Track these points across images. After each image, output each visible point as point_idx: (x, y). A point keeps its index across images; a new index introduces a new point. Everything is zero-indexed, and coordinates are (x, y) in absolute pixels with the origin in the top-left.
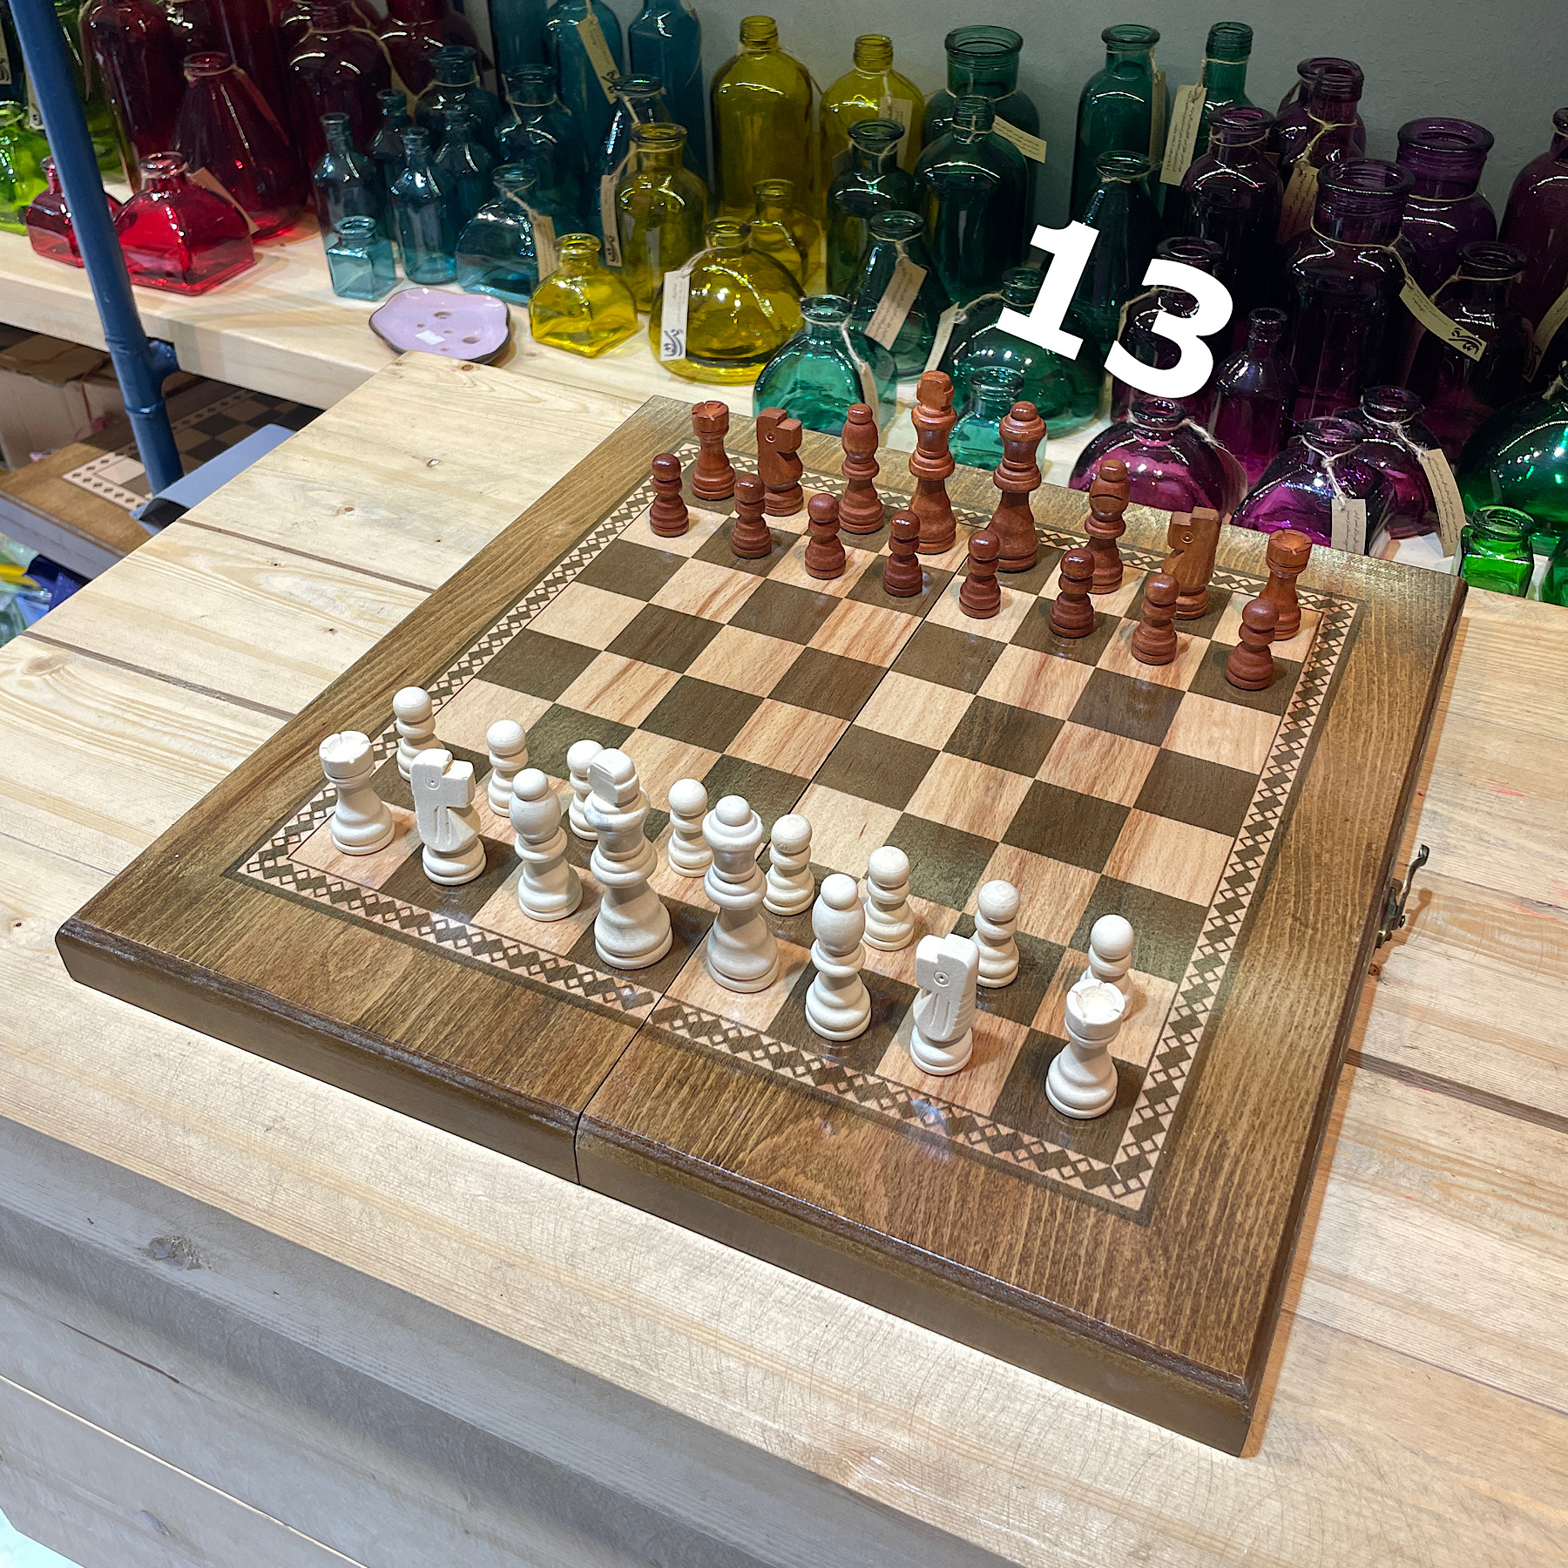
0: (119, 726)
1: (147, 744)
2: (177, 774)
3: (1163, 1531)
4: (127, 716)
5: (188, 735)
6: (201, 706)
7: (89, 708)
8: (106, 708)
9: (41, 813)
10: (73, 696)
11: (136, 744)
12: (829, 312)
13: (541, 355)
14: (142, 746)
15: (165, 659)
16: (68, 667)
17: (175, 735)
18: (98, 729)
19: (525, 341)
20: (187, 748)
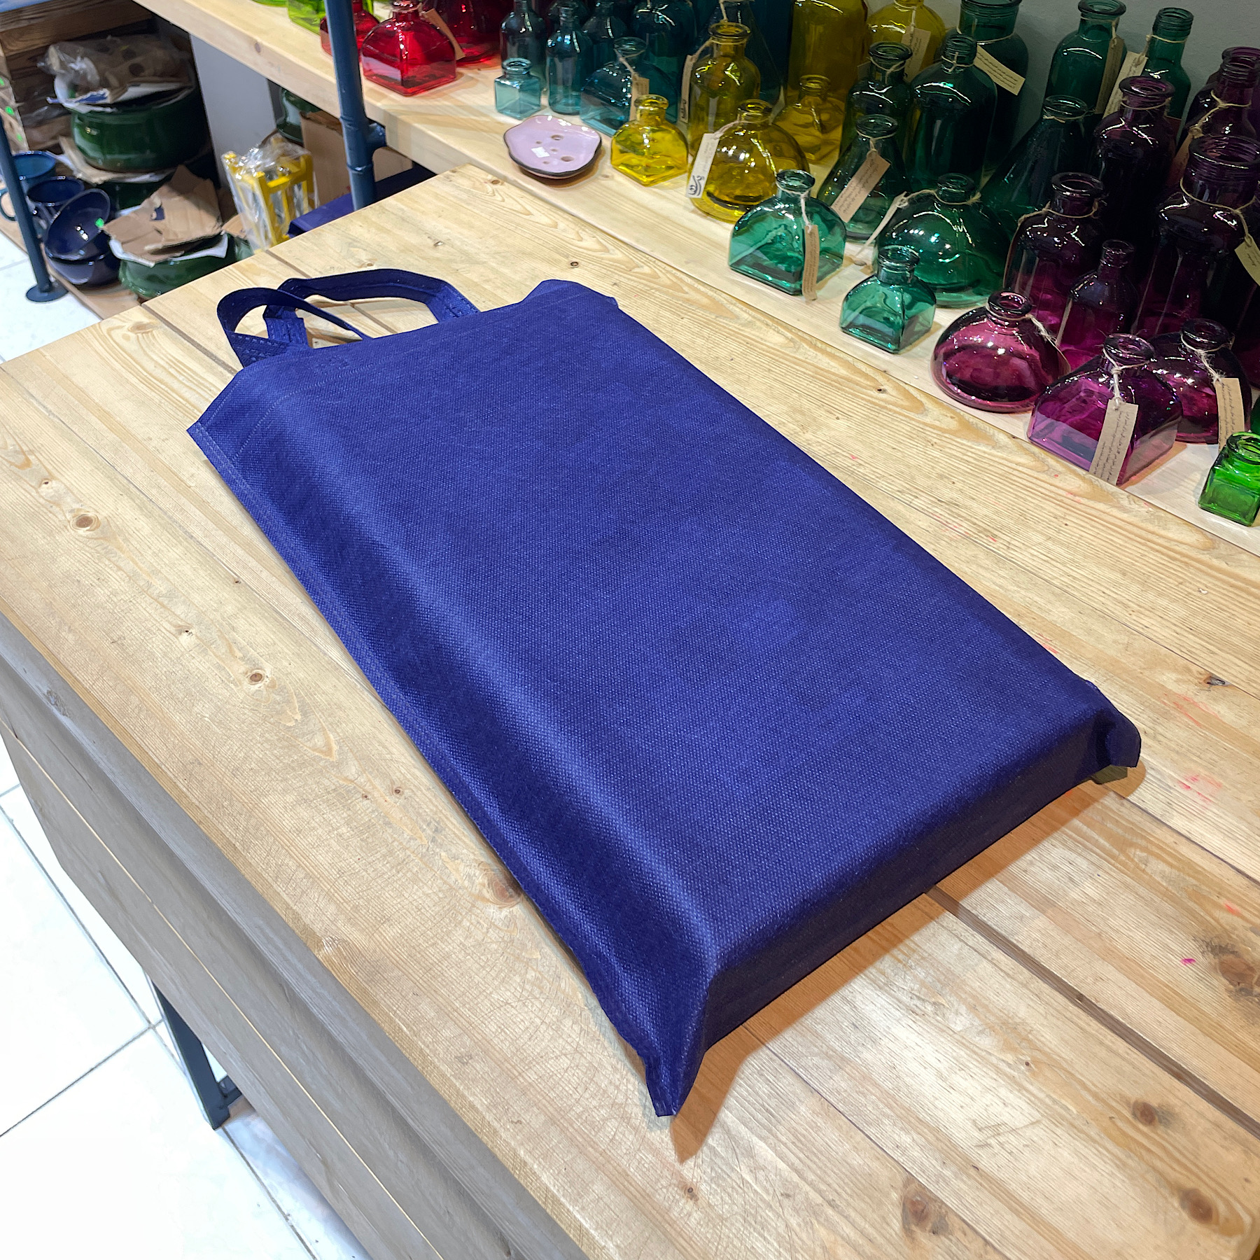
0: (163, 376)
1: (173, 390)
2: (179, 413)
3: (486, 1052)
4: (171, 370)
5: (199, 390)
6: (215, 374)
7: (152, 359)
8: (162, 363)
9: (93, 419)
10: (147, 349)
11: (166, 389)
12: (797, 184)
13: (612, 178)
14: (169, 391)
15: (210, 339)
16: (154, 332)
17: (191, 388)
18: (150, 375)
19: (606, 166)
20: (192, 400)
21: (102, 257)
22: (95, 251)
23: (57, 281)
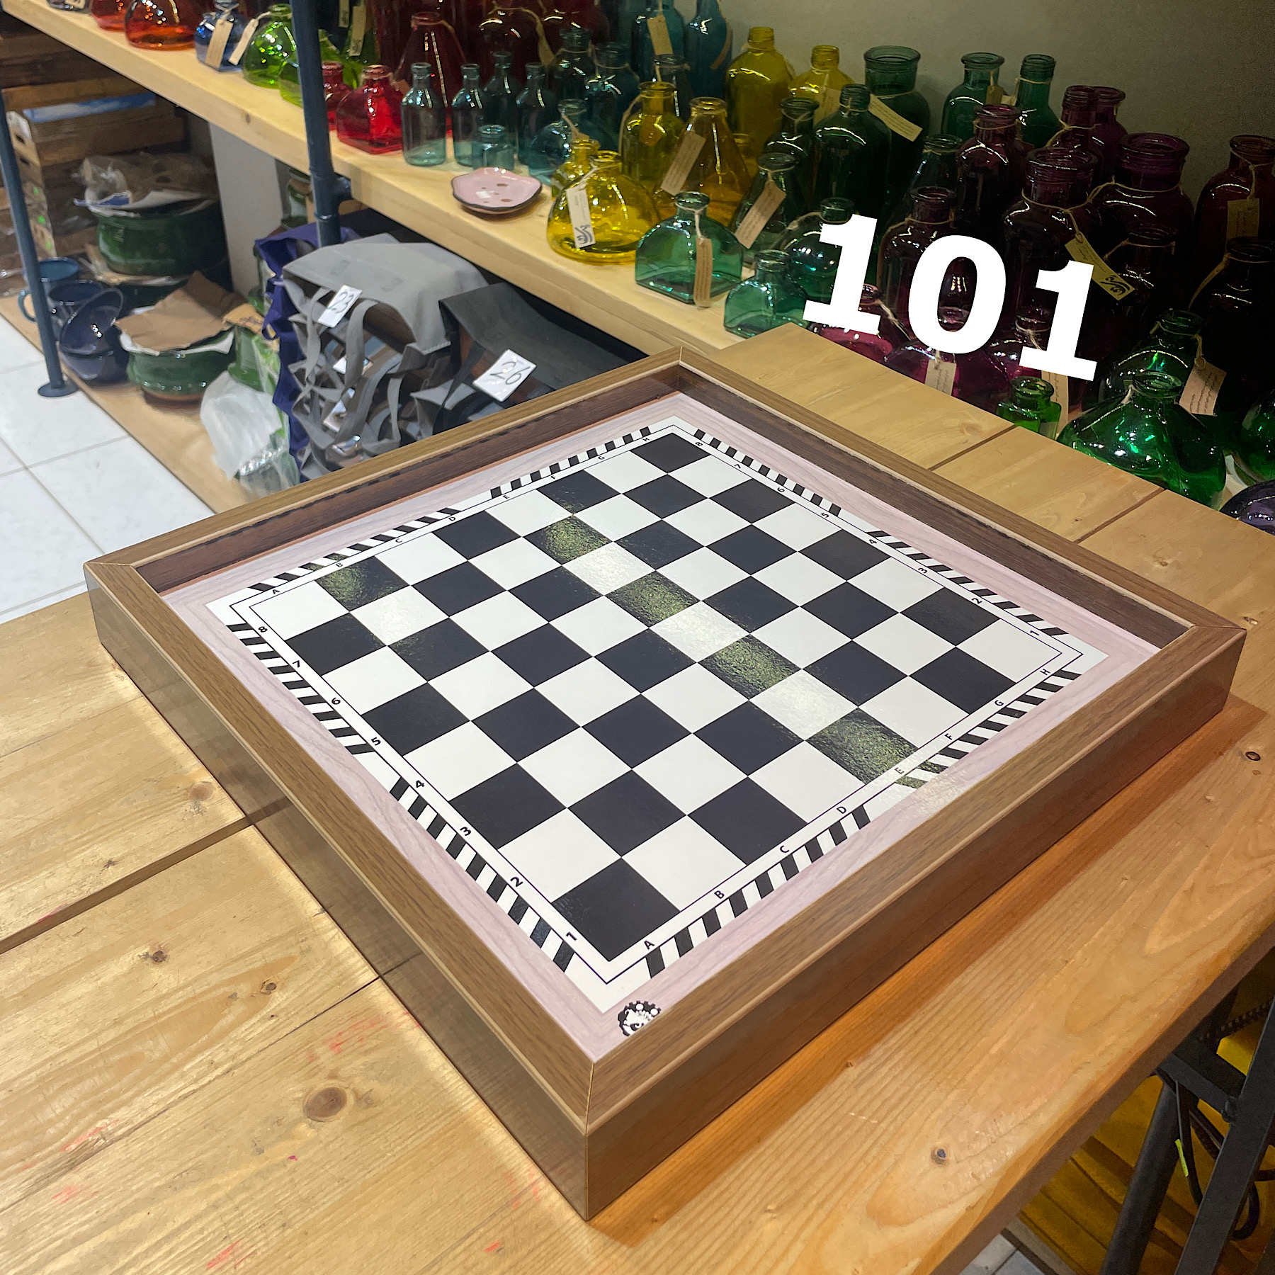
12: (693, 200)
21: (112, 353)
22: (106, 347)
23: (70, 379)
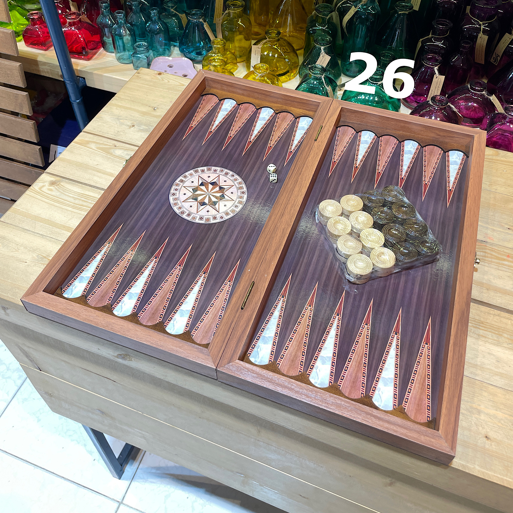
10: (65, 193)
15: (89, 180)
16: (61, 184)
